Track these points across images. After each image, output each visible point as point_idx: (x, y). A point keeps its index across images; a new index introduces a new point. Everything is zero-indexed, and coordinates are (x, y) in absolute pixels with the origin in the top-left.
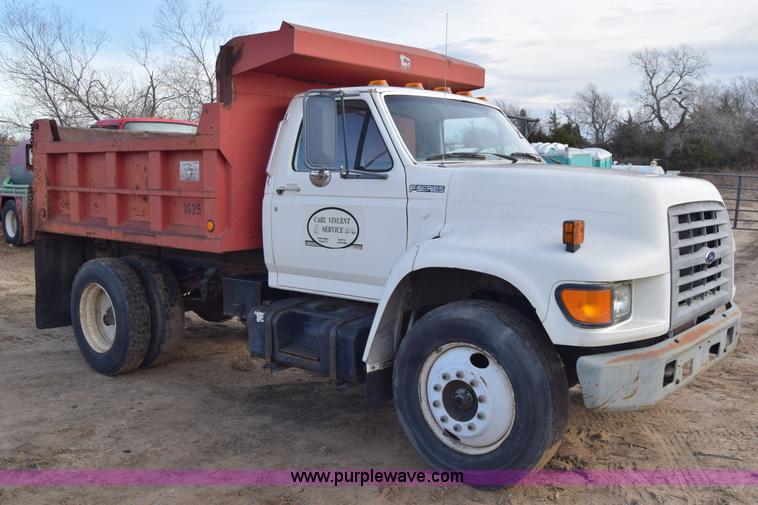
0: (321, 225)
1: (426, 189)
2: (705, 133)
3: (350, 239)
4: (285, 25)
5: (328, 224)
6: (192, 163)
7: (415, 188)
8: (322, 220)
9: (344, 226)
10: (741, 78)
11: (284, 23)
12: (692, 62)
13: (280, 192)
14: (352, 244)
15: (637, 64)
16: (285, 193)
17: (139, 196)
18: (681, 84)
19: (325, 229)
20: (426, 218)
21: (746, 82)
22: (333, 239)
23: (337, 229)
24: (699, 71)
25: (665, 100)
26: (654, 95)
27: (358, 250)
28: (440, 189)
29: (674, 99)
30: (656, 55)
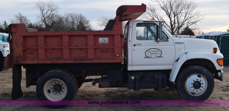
0: (150, 53)
1: (179, 43)
2: (59, 28)
3: (159, 55)
4: (143, 4)
5: (152, 52)
6: (104, 38)
7: (177, 43)
8: (150, 52)
9: (157, 53)
10: (67, 13)
11: (142, 4)
12: (54, 7)
13: (134, 45)
14: (160, 57)
15: (38, 7)
16: (136, 46)
17: (78, 49)
18: (51, 14)
19: (151, 54)
20: (180, 49)
21: (68, 14)
22: (154, 56)
23: (155, 54)
24: (56, 10)
25: (47, 18)
26: (44, 17)
27: (162, 58)
28: (182, 43)
29: (49, 18)
30: (44, 4)
